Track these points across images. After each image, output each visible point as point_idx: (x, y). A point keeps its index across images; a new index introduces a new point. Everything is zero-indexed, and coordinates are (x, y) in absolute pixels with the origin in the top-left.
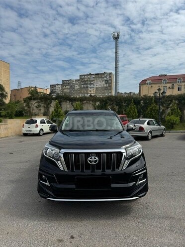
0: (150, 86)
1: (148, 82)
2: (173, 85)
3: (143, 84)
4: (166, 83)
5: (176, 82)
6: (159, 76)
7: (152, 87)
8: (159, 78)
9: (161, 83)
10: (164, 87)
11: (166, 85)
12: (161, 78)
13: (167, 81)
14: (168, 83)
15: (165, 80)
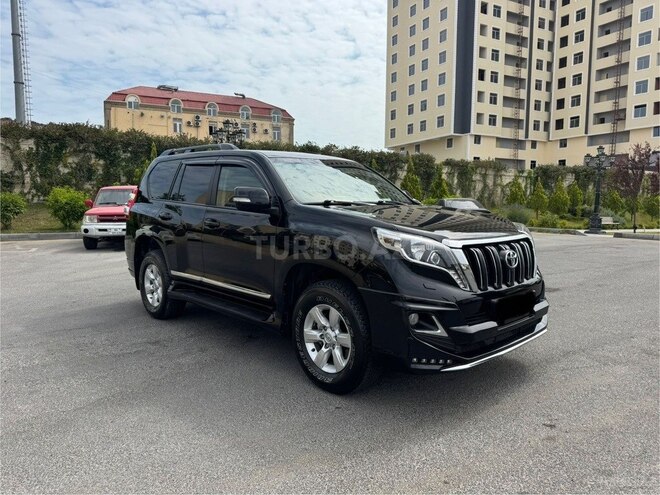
0: (138, 112)
1: (130, 99)
2: (198, 117)
3: (116, 104)
4: (179, 111)
5: (203, 112)
6: (159, 88)
7: (142, 115)
8: (160, 94)
9: (167, 109)
10: (175, 119)
11: (179, 116)
12: (166, 94)
13: (182, 106)
14: (186, 111)
15: (175, 102)
